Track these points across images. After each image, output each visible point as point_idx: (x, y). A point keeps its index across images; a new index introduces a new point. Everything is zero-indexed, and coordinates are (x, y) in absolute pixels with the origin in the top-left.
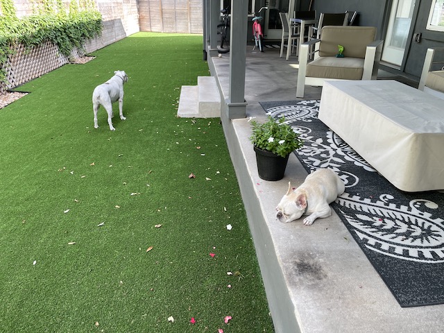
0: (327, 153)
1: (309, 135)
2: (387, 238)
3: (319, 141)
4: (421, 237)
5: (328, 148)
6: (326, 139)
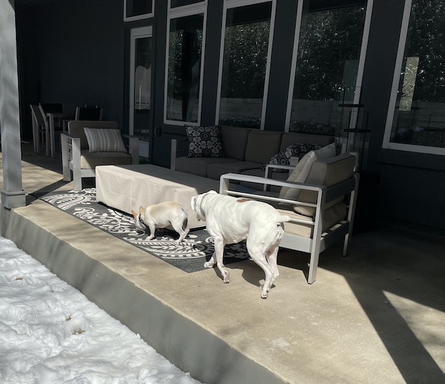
0: (115, 221)
1: (94, 212)
2: (173, 252)
3: (105, 215)
4: (191, 249)
5: (115, 218)
6: (109, 214)
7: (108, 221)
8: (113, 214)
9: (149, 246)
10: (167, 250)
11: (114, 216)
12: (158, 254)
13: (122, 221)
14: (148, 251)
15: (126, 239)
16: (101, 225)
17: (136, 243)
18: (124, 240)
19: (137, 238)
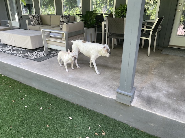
1: (2, 48)
2: (33, 57)
3: (6, 48)
4: (39, 55)
5: (10, 49)
8: (9, 47)
9: (24, 56)
12: (28, 58)
13: (13, 49)
15: (15, 55)
16: (5, 52)
19: (19, 54)
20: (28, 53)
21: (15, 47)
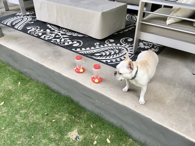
0: (58, 35)
1: (40, 29)
2: (111, 57)
4: (119, 52)
6: (50, 29)
7: (53, 35)
8: (53, 29)
9: (93, 54)
10: (106, 55)
11: (54, 31)
12: (104, 61)
13: (62, 34)
14: (96, 60)
15: (74, 50)
16: (51, 40)
17: (83, 52)
18: (73, 51)
19: (81, 48)
20: (95, 46)
21: (64, 30)
